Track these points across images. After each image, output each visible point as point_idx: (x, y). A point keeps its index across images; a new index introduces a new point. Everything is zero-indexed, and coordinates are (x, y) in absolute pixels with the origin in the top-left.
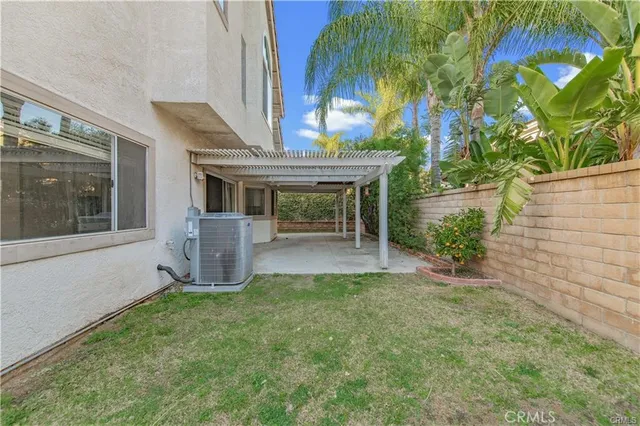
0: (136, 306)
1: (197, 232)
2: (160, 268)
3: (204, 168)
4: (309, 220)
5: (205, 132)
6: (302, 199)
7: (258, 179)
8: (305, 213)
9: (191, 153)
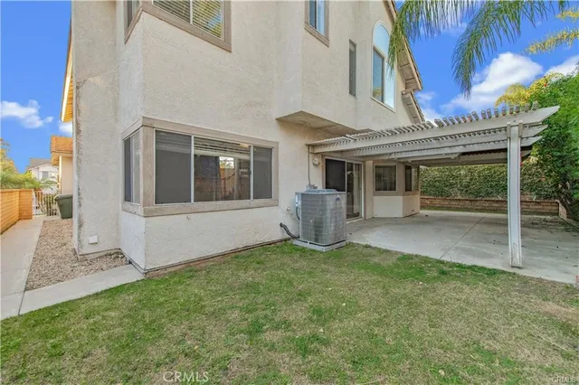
0: (265, 246)
1: (300, 203)
2: (281, 225)
3: (323, 155)
4: (472, 197)
5: (320, 128)
6: (462, 172)
7: (381, 158)
8: (466, 189)
9: (309, 146)
